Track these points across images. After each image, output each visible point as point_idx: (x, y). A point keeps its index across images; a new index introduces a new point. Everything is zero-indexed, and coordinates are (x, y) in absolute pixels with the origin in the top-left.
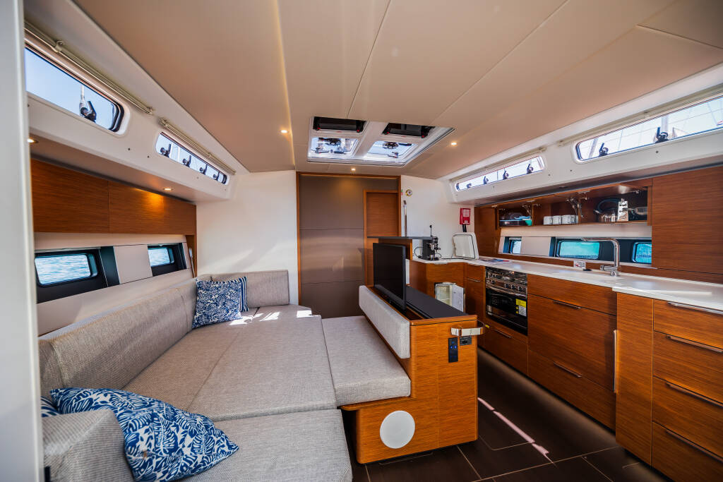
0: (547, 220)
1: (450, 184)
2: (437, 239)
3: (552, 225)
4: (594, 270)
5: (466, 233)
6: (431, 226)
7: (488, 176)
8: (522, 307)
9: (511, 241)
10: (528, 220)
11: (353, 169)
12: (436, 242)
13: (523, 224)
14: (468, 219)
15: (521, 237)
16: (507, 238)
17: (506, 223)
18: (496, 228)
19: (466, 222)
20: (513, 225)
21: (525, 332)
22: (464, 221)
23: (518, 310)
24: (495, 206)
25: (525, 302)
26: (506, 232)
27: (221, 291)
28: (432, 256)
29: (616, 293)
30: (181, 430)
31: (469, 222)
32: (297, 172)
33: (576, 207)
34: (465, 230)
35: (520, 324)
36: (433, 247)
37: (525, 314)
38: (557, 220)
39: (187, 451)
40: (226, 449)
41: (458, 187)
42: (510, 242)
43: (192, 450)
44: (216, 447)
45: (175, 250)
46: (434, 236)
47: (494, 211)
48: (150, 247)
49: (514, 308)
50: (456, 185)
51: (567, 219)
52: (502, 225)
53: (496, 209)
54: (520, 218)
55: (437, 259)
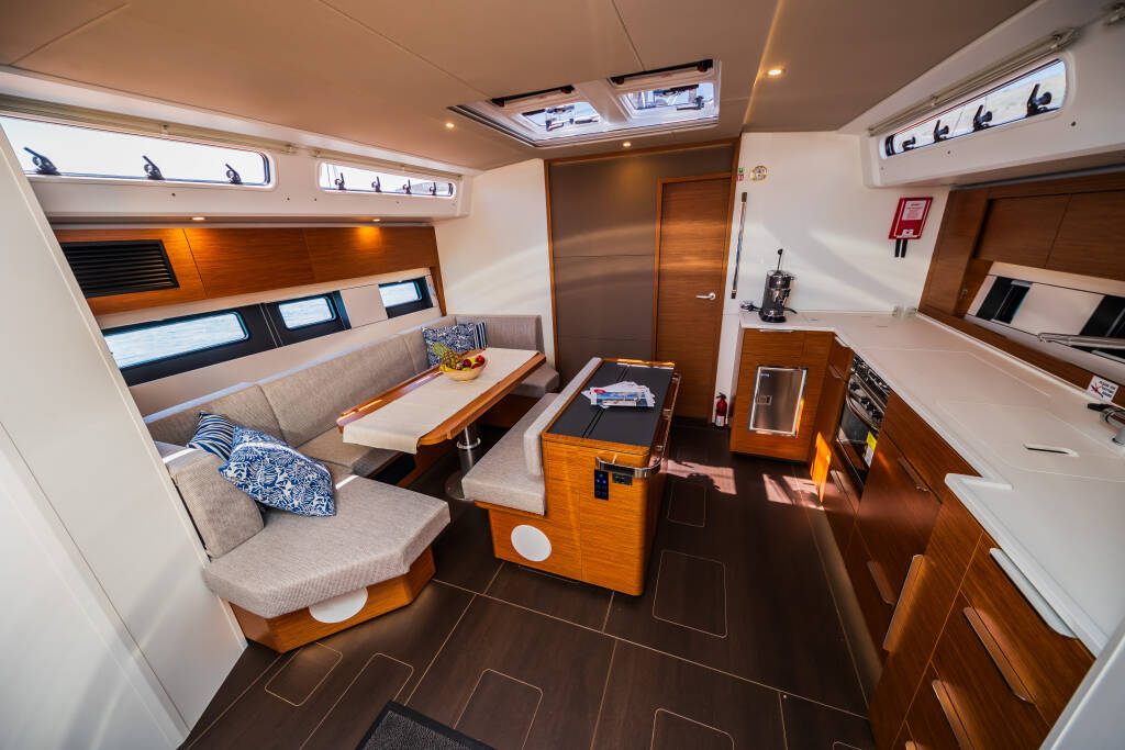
2: (786, 280)
6: (780, 252)
8: (870, 449)
11: (627, 145)
12: (786, 286)
14: (917, 225)
19: (908, 233)
21: (859, 494)
22: (901, 231)
23: (866, 452)
26: (998, 268)
27: (450, 340)
28: (772, 313)
30: (285, 475)
31: (917, 232)
32: (545, 161)
34: (902, 253)
36: (776, 294)
37: (869, 464)
39: (287, 493)
40: (324, 509)
43: (292, 494)
44: (315, 503)
45: (420, 283)
48: (381, 286)
50: (882, 142)
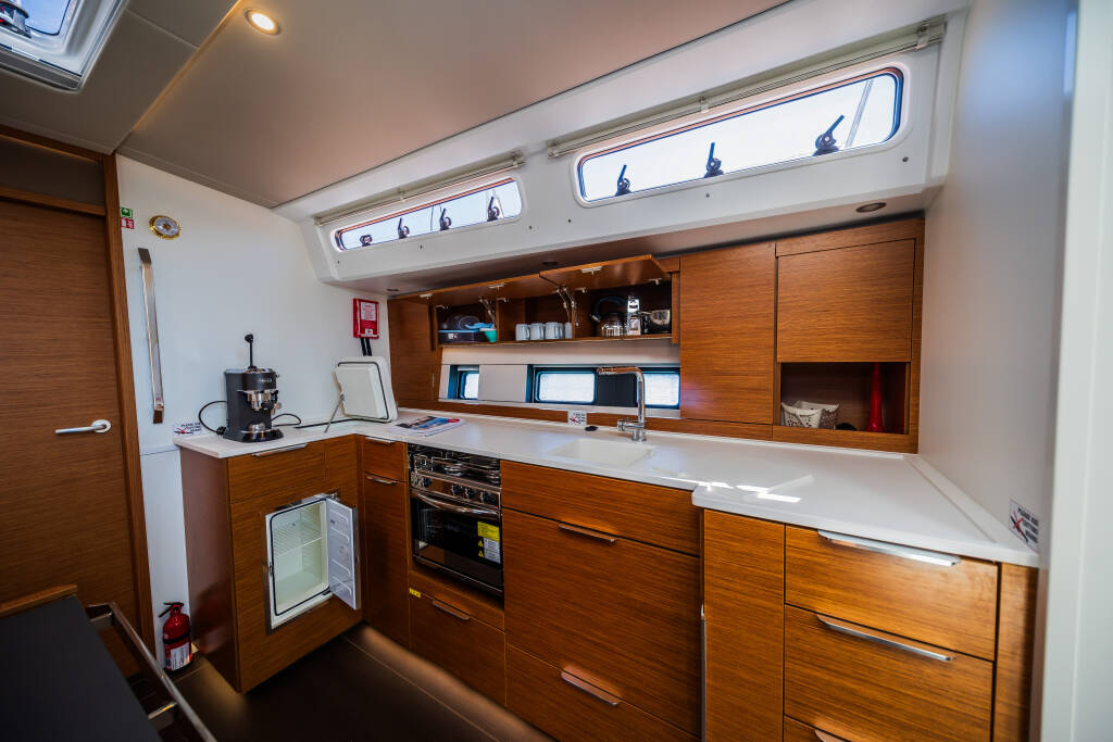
0: (522, 332)
1: (319, 230)
2: (271, 377)
3: (529, 341)
4: (601, 428)
5: (367, 358)
6: (249, 339)
7: (408, 221)
8: (491, 540)
9: (462, 372)
10: (490, 331)
12: (272, 385)
13: (481, 338)
14: (374, 325)
15: (478, 366)
16: (454, 368)
17: (451, 336)
18: (433, 348)
19: (368, 333)
20: (464, 341)
21: (499, 600)
22: (363, 330)
23: (482, 549)
24: (428, 295)
25: (496, 529)
26: (451, 356)
28: (257, 428)
29: (702, 509)
31: (375, 332)
33: (569, 306)
34: (367, 351)
35: (488, 582)
36: (257, 399)
37: (497, 558)
38: (537, 332)
41: (339, 241)
42: (458, 375)
46: (262, 364)
47: (426, 307)
49: (473, 543)
50: (333, 234)
51: (553, 330)
52: (444, 340)
53: (430, 303)
54: (477, 326)
55: (276, 435)
